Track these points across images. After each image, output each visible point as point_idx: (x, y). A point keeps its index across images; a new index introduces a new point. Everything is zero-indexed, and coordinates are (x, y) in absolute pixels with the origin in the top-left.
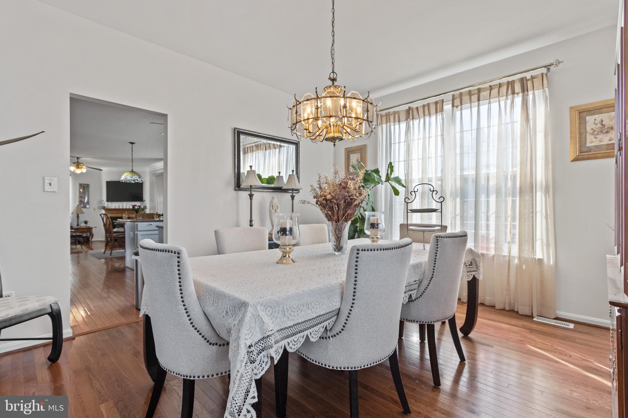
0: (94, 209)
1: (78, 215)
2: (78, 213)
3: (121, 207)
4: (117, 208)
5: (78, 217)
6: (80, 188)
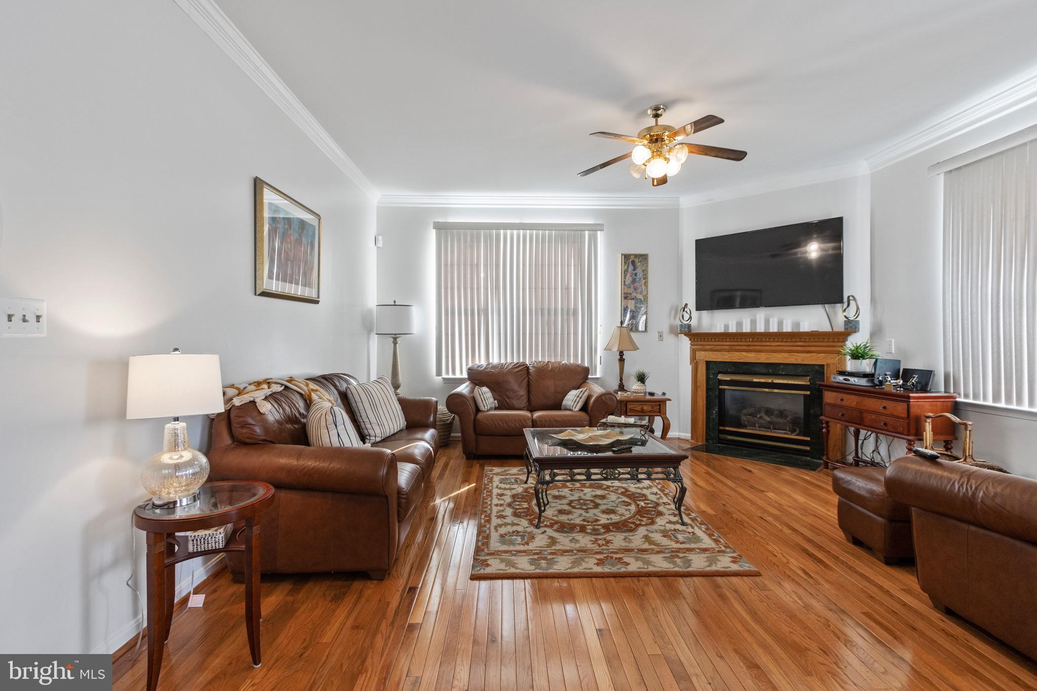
0: (661, 336)
1: (621, 354)
2: (621, 350)
3: (746, 329)
4: (733, 329)
5: (622, 360)
6: (626, 267)
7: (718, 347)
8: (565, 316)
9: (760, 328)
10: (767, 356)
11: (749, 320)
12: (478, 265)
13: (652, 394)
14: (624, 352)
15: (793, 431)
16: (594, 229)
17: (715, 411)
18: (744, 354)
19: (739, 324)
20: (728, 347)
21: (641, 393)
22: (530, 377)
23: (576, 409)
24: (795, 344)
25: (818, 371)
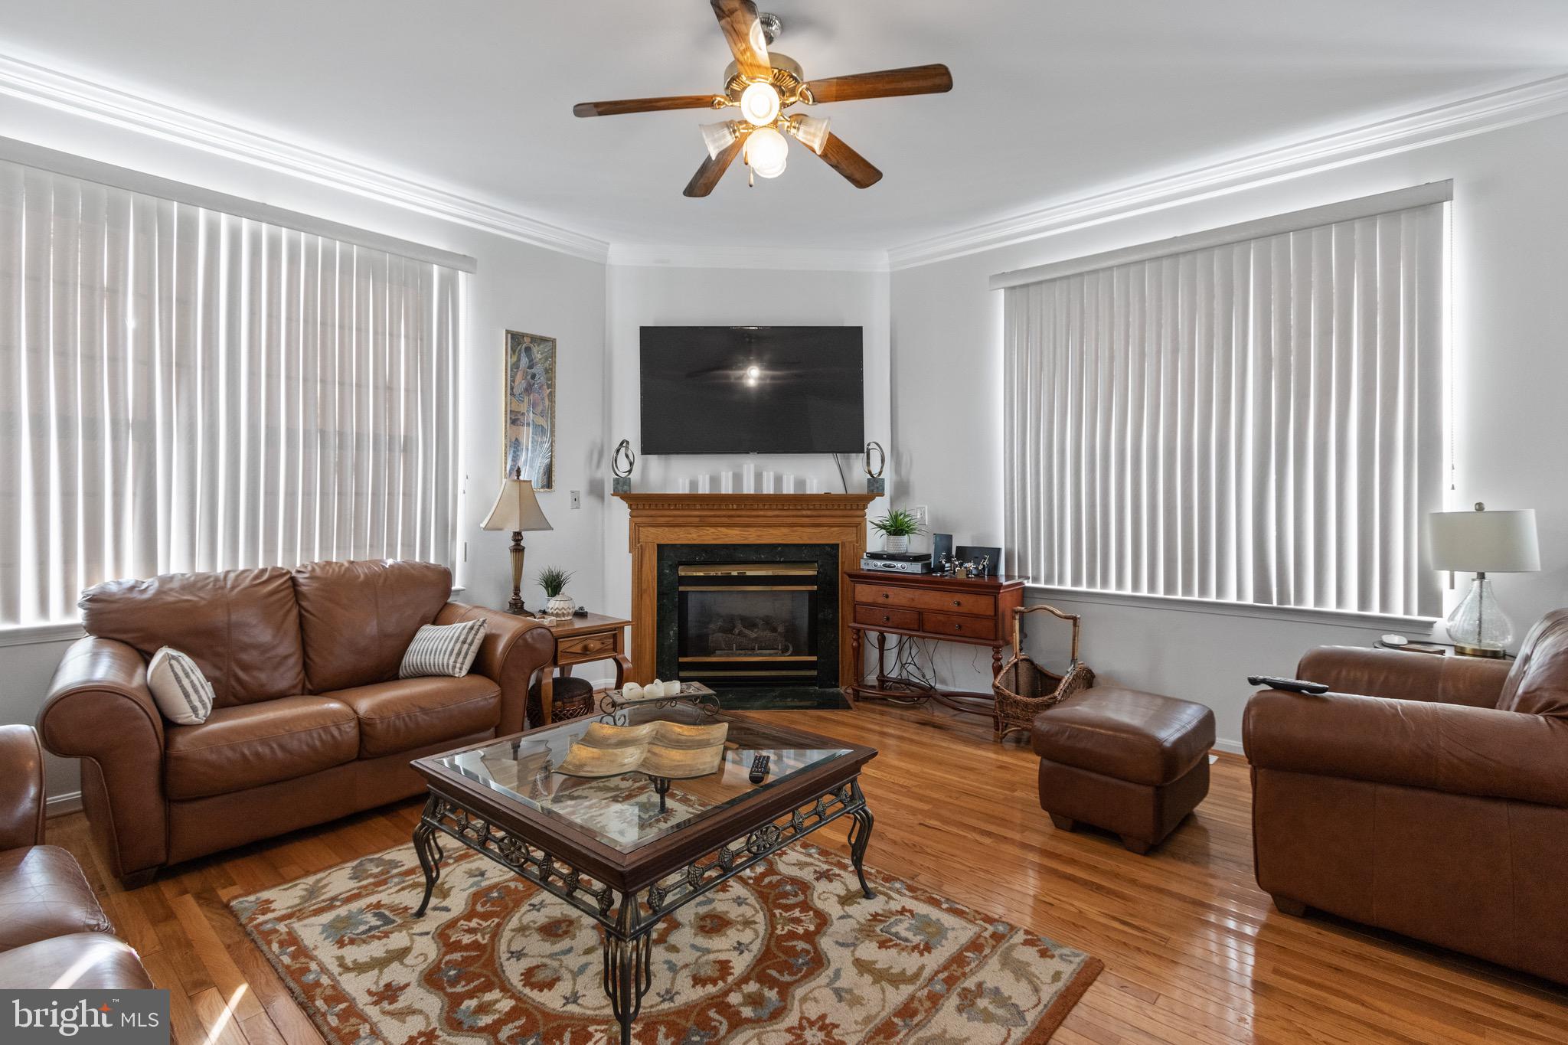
0: (577, 500)
1: (517, 537)
2: (518, 529)
3: (727, 488)
4: (704, 489)
5: (518, 549)
6: (515, 359)
7: (681, 520)
8: (385, 454)
9: (748, 488)
10: (759, 533)
11: (730, 474)
12: (115, 292)
13: (581, 614)
14: (523, 533)
15: (785, 651)
16: (453, 261)
17: (673, 632)
18: (724, 530)
19: (714, 480)
20: (697, 519)
21: (568, 614)
22: (304, 604)
23: (464, 673)
24: (799, 513)
25: (829, 553)
